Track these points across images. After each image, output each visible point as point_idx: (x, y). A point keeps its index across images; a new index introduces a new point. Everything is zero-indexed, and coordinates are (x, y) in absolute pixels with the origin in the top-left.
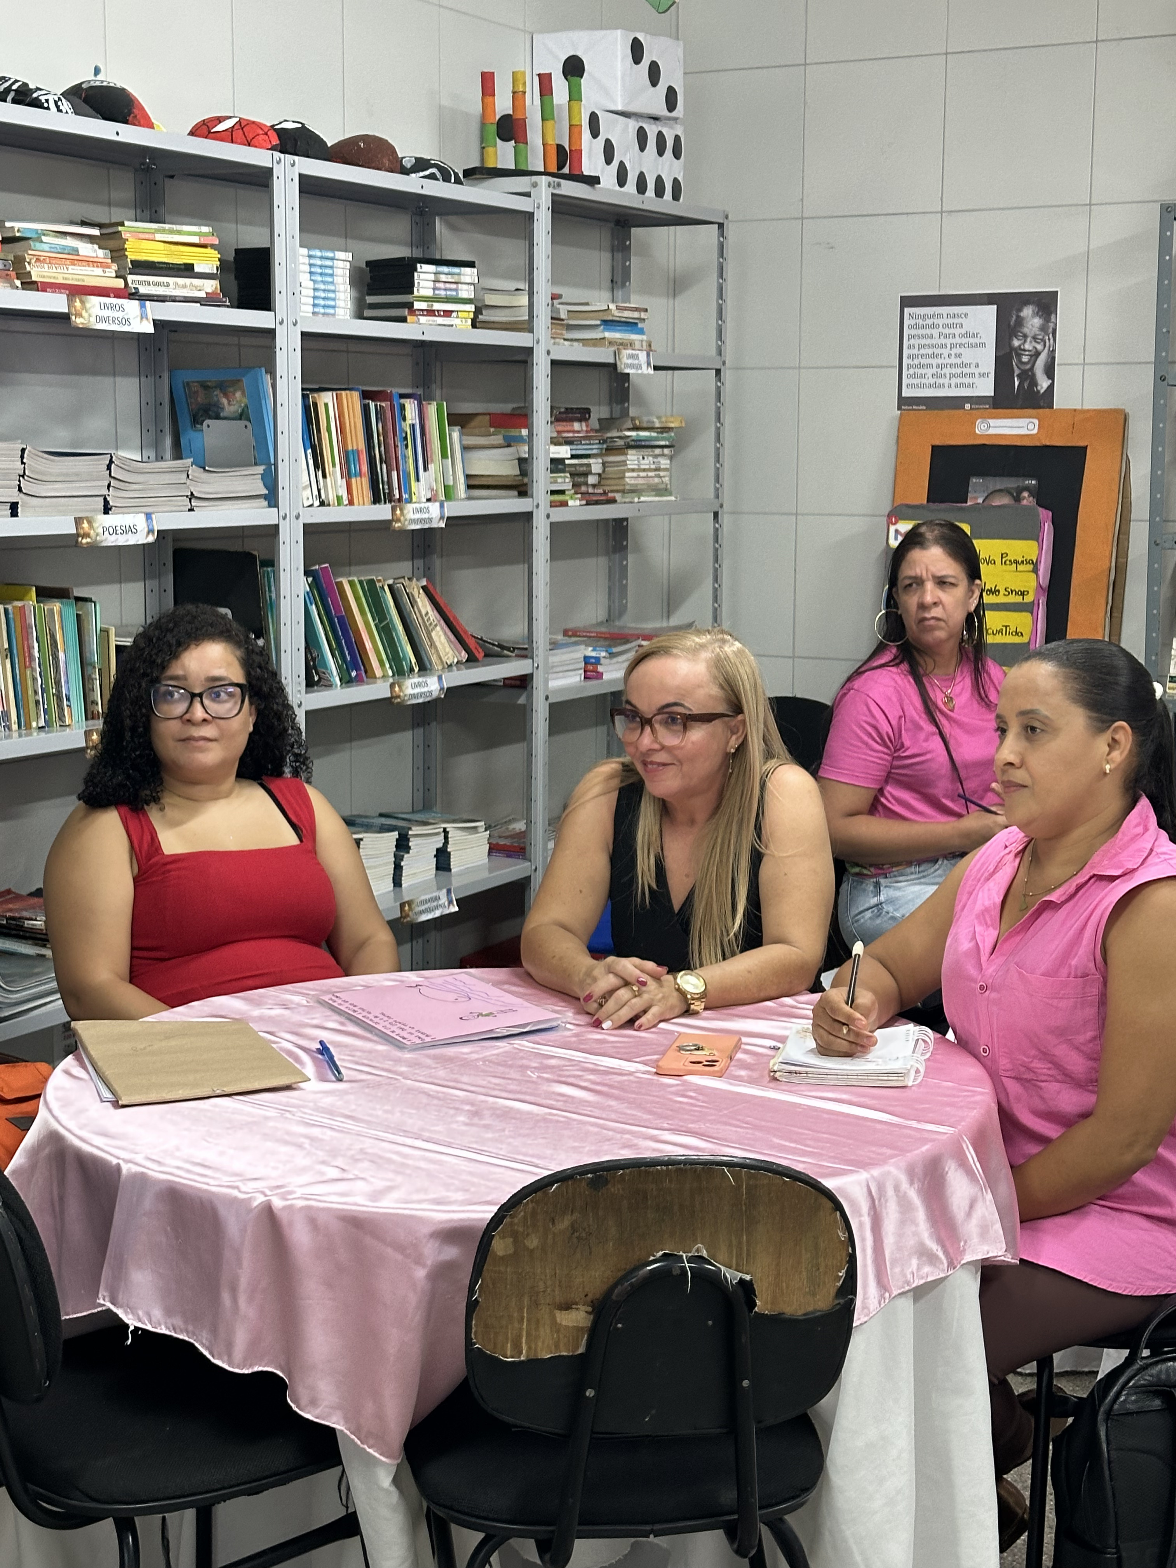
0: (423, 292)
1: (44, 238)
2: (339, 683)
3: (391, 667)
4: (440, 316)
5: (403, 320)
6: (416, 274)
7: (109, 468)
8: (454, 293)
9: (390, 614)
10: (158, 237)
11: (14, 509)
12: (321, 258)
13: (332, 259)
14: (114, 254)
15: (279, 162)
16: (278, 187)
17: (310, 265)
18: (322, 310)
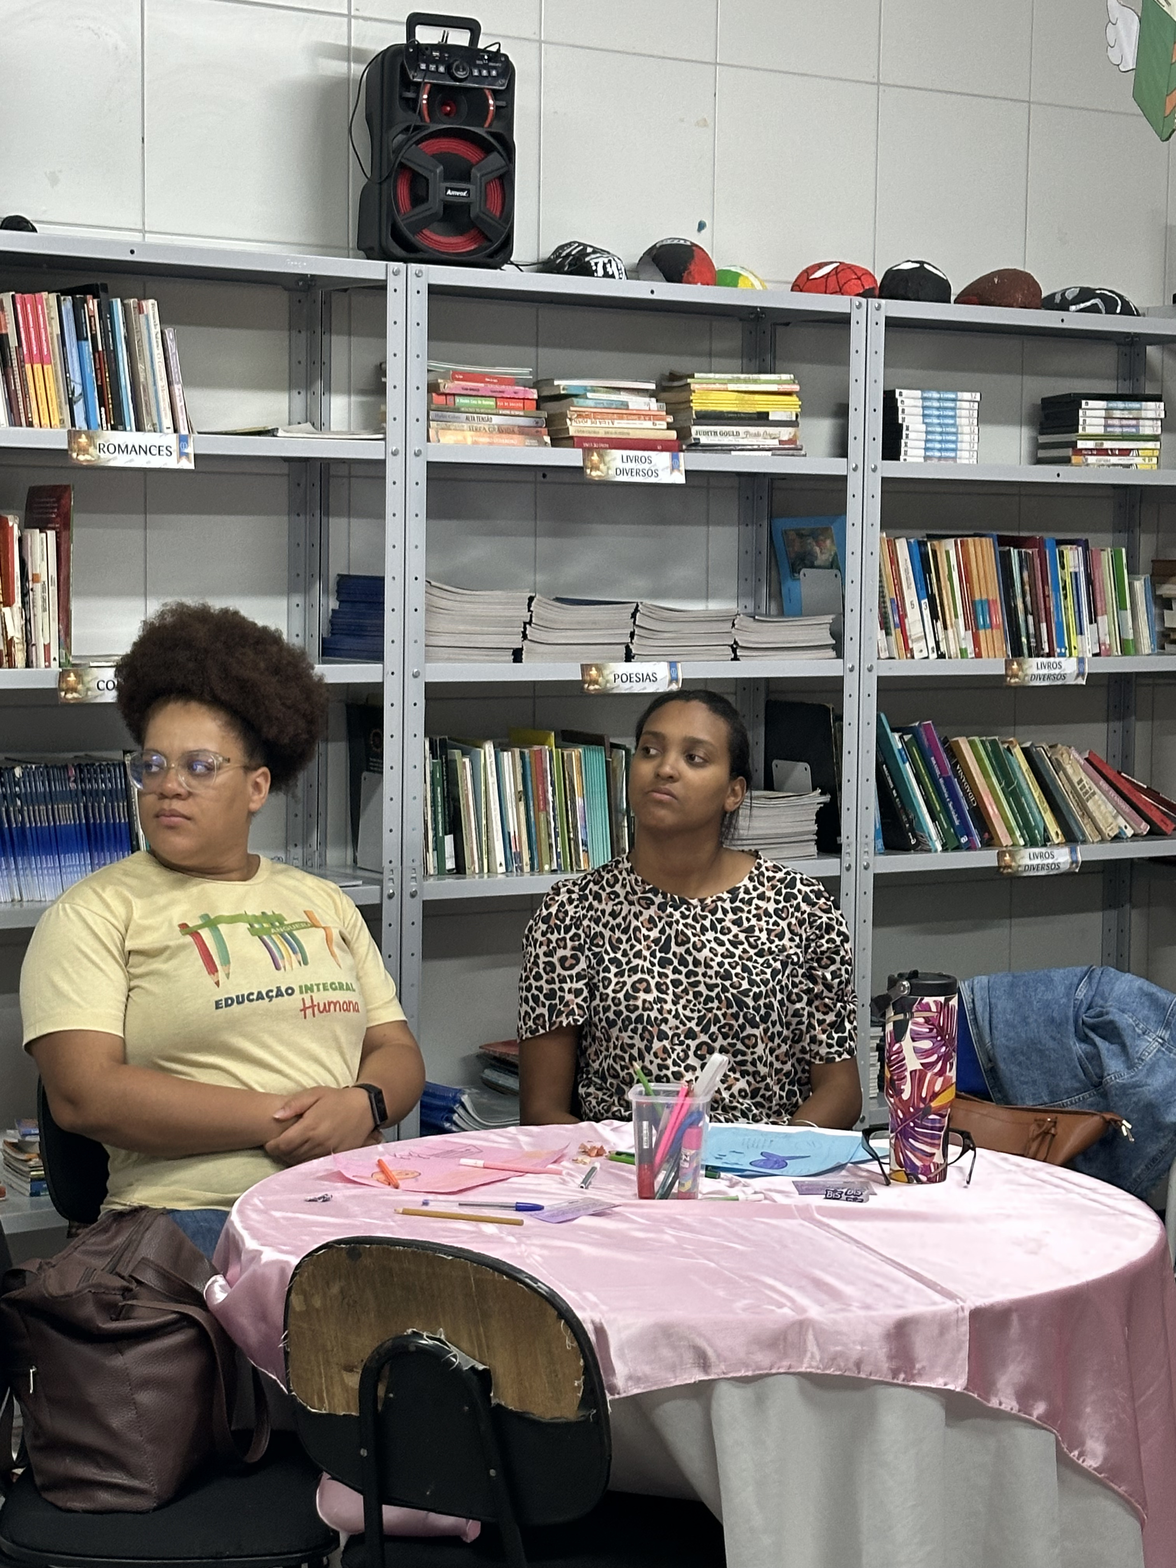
0: (1090, 430)
1: (589, 395)
2: (940, 848)
3: (1022, 836)
4: (1114, 455)
5: (1066, 461)
6: (1081, 412)
7: (634, 616)
8: (1134, 430)
9: (1016, 778)
10: (731, 387)
11: (517, 656)
12: (939, 399)
13: (954, 400)
14: (670, 407)
15: (859, 307)
16: (857, 332)
17: (924, 408)
18: (937, 454)
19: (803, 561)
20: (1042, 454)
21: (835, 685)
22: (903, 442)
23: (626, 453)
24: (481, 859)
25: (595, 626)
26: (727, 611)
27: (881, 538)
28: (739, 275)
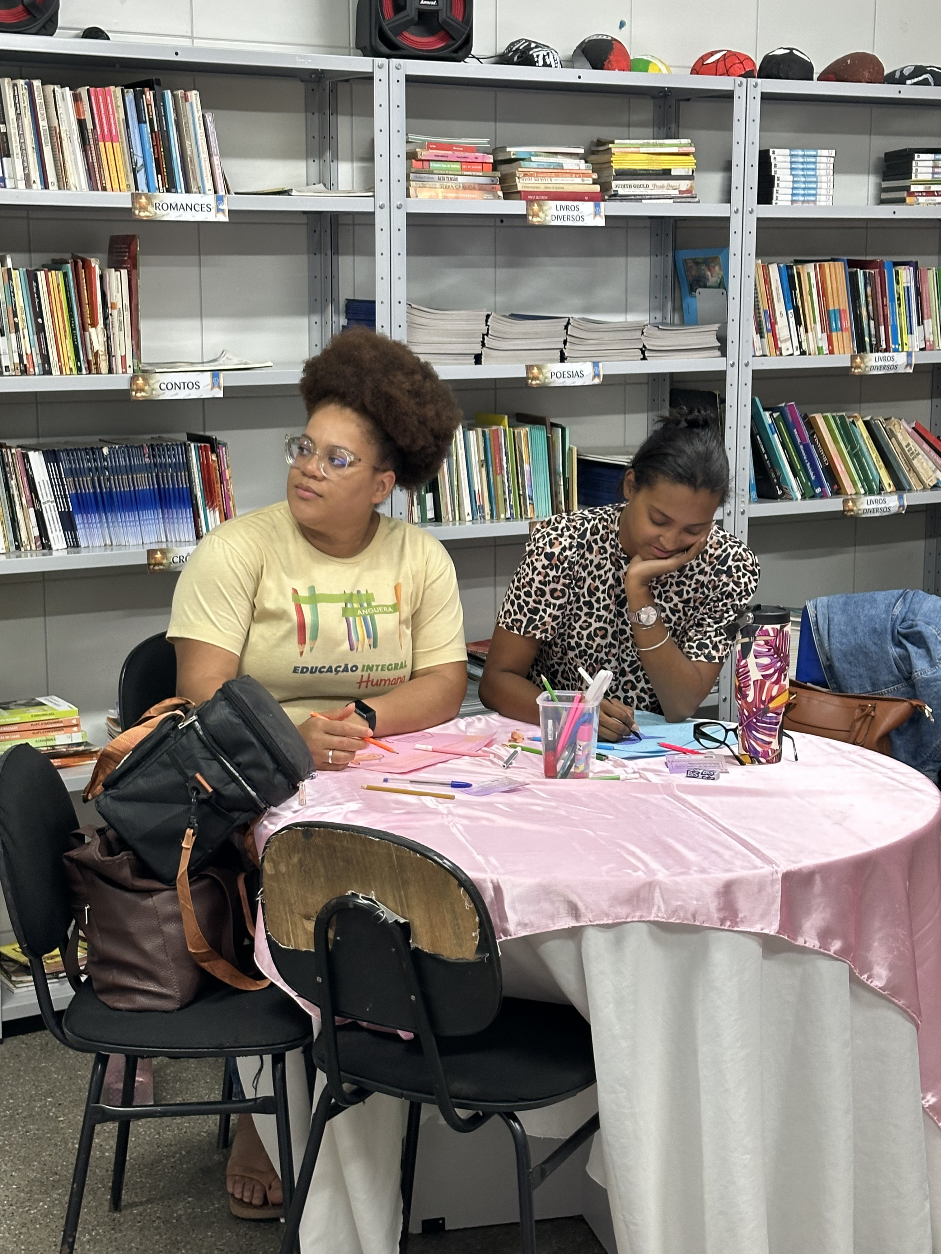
0: (920, 177)
1: (533, 159)
2: (799, 497)
3: (863, 486)
5: (902, 201)
6: (914, 163)
7: (566, 328)
9: (858, 443)
10: (643, 150)
11: (478, 359)
12: (803, 156)
13: (815, 156)
14: (595, 166)
15: (740, 85)
16: (738, 106)
17: (791, 163)
18: (801, 198)
19: (698, 282)
20: (884, 196)
21: (720, 377)
22: (775, 189)
23: (559, 203)
24: (453, 510)
25: (537, 336)
26: (638, 322)
27: (757, 265)
28: (649, 62)
